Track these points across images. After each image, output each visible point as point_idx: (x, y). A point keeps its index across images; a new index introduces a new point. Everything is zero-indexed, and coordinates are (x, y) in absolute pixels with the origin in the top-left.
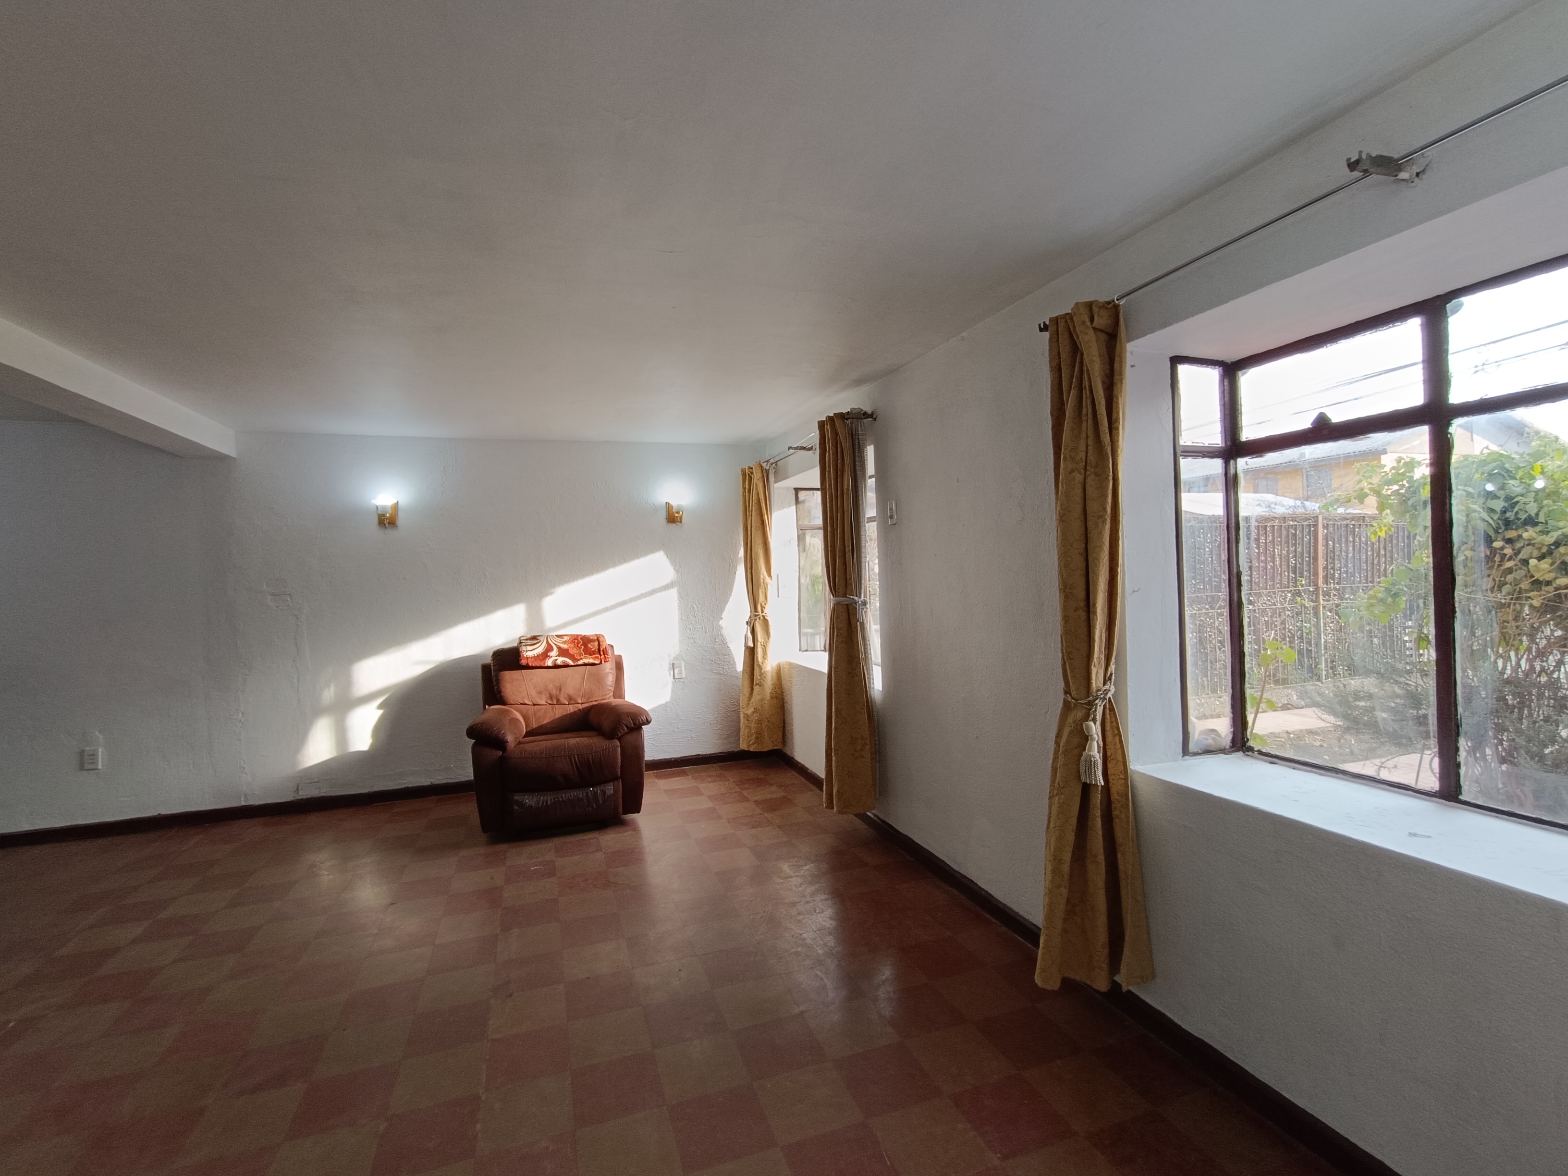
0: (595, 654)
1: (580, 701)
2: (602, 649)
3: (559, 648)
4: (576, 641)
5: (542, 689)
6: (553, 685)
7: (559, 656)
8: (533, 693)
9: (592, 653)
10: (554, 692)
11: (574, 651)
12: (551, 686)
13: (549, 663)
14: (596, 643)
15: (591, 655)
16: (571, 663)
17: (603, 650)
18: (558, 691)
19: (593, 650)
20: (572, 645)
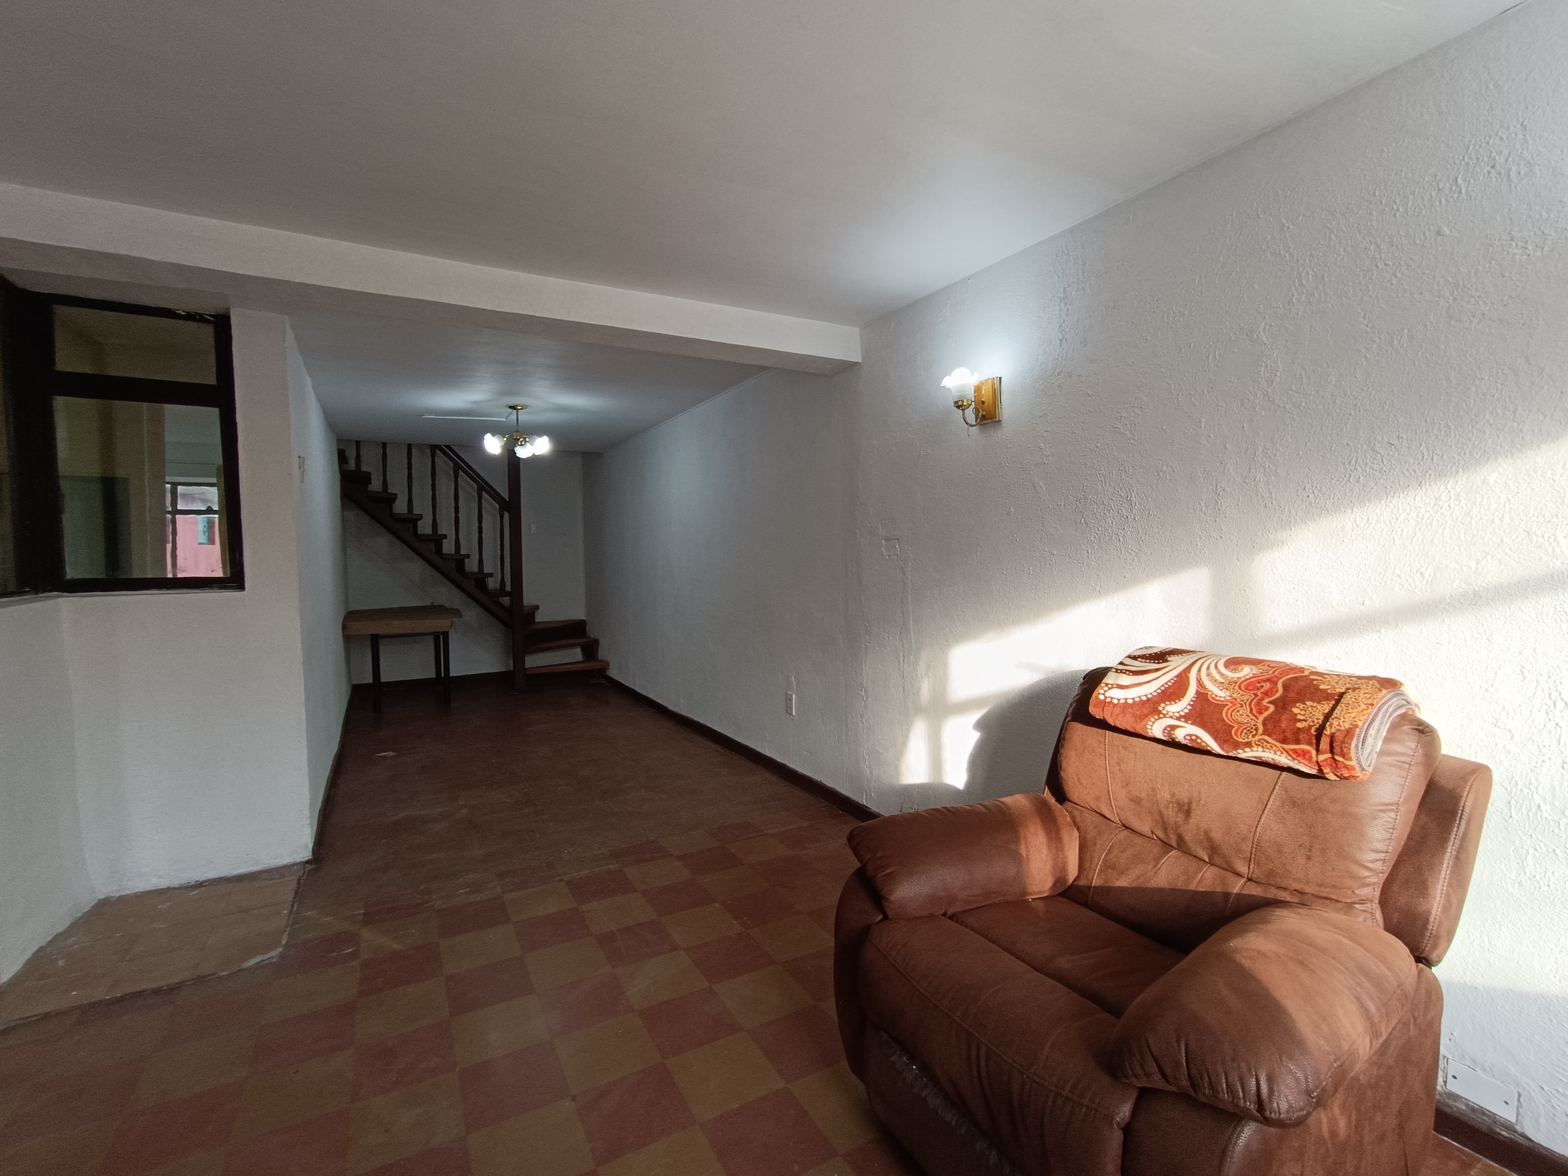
0: (1298, 742)
1: (1243, 868)
2: (1328, 731)
3: (1202, 696)
4: (1267, 686)
5: (1143, 795)
6: (1173, 795)
7: (1186, 718)
8: (1120, 796)
9: (1288, 734)
10: (1171, 814)
11: (1236, 716)
12: (1164, 795)
13: (1157, 729)
14: (1326, 707)
15: (1284, 741)
16: (1215, 747)
17: (1332, 737)
18: (1181, 816)
19: (1299, 725)
20: (1248, 697)
